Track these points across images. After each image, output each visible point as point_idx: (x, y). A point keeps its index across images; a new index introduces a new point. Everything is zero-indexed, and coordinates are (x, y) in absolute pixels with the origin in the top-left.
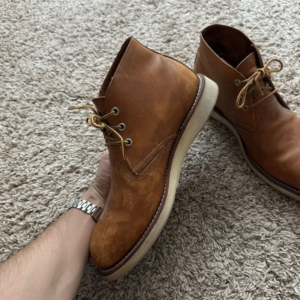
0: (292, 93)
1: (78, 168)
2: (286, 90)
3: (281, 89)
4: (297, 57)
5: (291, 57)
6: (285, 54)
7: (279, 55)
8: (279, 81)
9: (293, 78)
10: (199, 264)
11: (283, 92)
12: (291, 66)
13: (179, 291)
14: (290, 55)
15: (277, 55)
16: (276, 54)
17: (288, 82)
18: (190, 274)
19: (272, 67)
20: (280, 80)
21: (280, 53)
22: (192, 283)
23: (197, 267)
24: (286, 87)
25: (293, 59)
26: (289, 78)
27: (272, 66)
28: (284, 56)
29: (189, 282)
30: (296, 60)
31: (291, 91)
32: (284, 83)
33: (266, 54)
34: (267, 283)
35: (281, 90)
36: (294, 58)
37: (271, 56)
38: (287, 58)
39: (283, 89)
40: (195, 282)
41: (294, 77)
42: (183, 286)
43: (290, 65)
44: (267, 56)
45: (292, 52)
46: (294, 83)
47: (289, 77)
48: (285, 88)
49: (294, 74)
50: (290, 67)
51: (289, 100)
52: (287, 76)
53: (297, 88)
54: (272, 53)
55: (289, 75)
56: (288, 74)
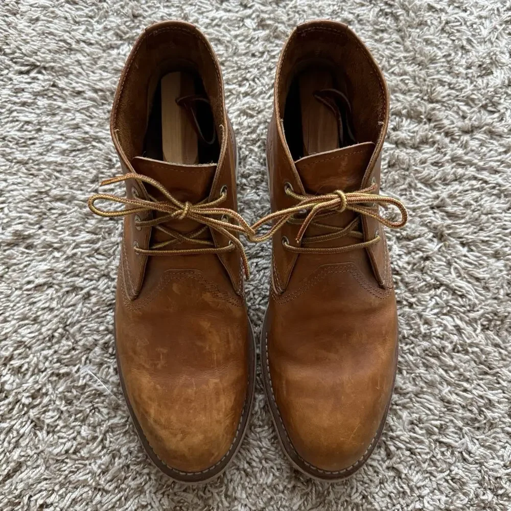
0: (484, 107)
1: (29, 236)
2: (473, 100)
3: (463, 97)
4: (506, 22)
5: (496, 21)
6: (484, 13)
7: (472, 13)
8: (464, 76)
9: (492, 73)
10: (264, 449)
11: (467, 104)
12: (492, 43)
13: (223, 497)
14: (493, 15)
15: (468, 12)
16: (465, 11)
17: (480, 81)
18: (246, 466)
19: (453, 41)
20: (466, 74)
21: (473, 9)
22: (248, 483)
23: (260, 454)
24: (475, 92)
25: (498, 27)
26: (484, 72)
27: (454, 38)
28: (480, 17)
29: (242, 482)
30: (504, 29)
31: (484, 102)
32: (472, 83)
33: (447, 7)
34: (381, 488)
35: (464, 99)
36: (501, 25)
37: (457, 13)
38: (487, 23)
39: (468, 97)
40: (255, 482)
41: (494, 70)
42: (232, 487)
43: (490, 40)
44: (446, 13)
45: (498, 10)
46: (491, 84)
47: (485, 69)
48: (473, 94)
49: (495, 63)
50: (490, 45)
51: (476, 123)
52: (480, 66)
53: (496, 99)
54: (458, 7)
55: (484, 66)
56: (483, 63)
